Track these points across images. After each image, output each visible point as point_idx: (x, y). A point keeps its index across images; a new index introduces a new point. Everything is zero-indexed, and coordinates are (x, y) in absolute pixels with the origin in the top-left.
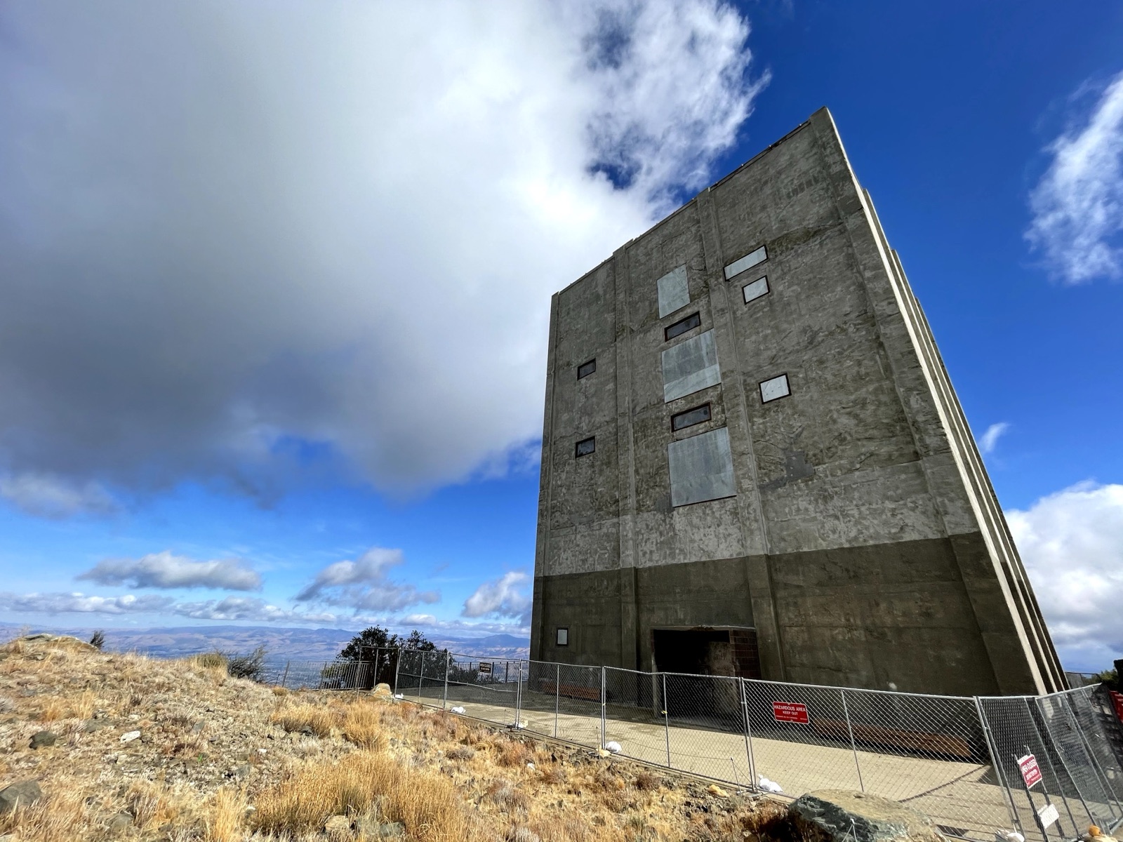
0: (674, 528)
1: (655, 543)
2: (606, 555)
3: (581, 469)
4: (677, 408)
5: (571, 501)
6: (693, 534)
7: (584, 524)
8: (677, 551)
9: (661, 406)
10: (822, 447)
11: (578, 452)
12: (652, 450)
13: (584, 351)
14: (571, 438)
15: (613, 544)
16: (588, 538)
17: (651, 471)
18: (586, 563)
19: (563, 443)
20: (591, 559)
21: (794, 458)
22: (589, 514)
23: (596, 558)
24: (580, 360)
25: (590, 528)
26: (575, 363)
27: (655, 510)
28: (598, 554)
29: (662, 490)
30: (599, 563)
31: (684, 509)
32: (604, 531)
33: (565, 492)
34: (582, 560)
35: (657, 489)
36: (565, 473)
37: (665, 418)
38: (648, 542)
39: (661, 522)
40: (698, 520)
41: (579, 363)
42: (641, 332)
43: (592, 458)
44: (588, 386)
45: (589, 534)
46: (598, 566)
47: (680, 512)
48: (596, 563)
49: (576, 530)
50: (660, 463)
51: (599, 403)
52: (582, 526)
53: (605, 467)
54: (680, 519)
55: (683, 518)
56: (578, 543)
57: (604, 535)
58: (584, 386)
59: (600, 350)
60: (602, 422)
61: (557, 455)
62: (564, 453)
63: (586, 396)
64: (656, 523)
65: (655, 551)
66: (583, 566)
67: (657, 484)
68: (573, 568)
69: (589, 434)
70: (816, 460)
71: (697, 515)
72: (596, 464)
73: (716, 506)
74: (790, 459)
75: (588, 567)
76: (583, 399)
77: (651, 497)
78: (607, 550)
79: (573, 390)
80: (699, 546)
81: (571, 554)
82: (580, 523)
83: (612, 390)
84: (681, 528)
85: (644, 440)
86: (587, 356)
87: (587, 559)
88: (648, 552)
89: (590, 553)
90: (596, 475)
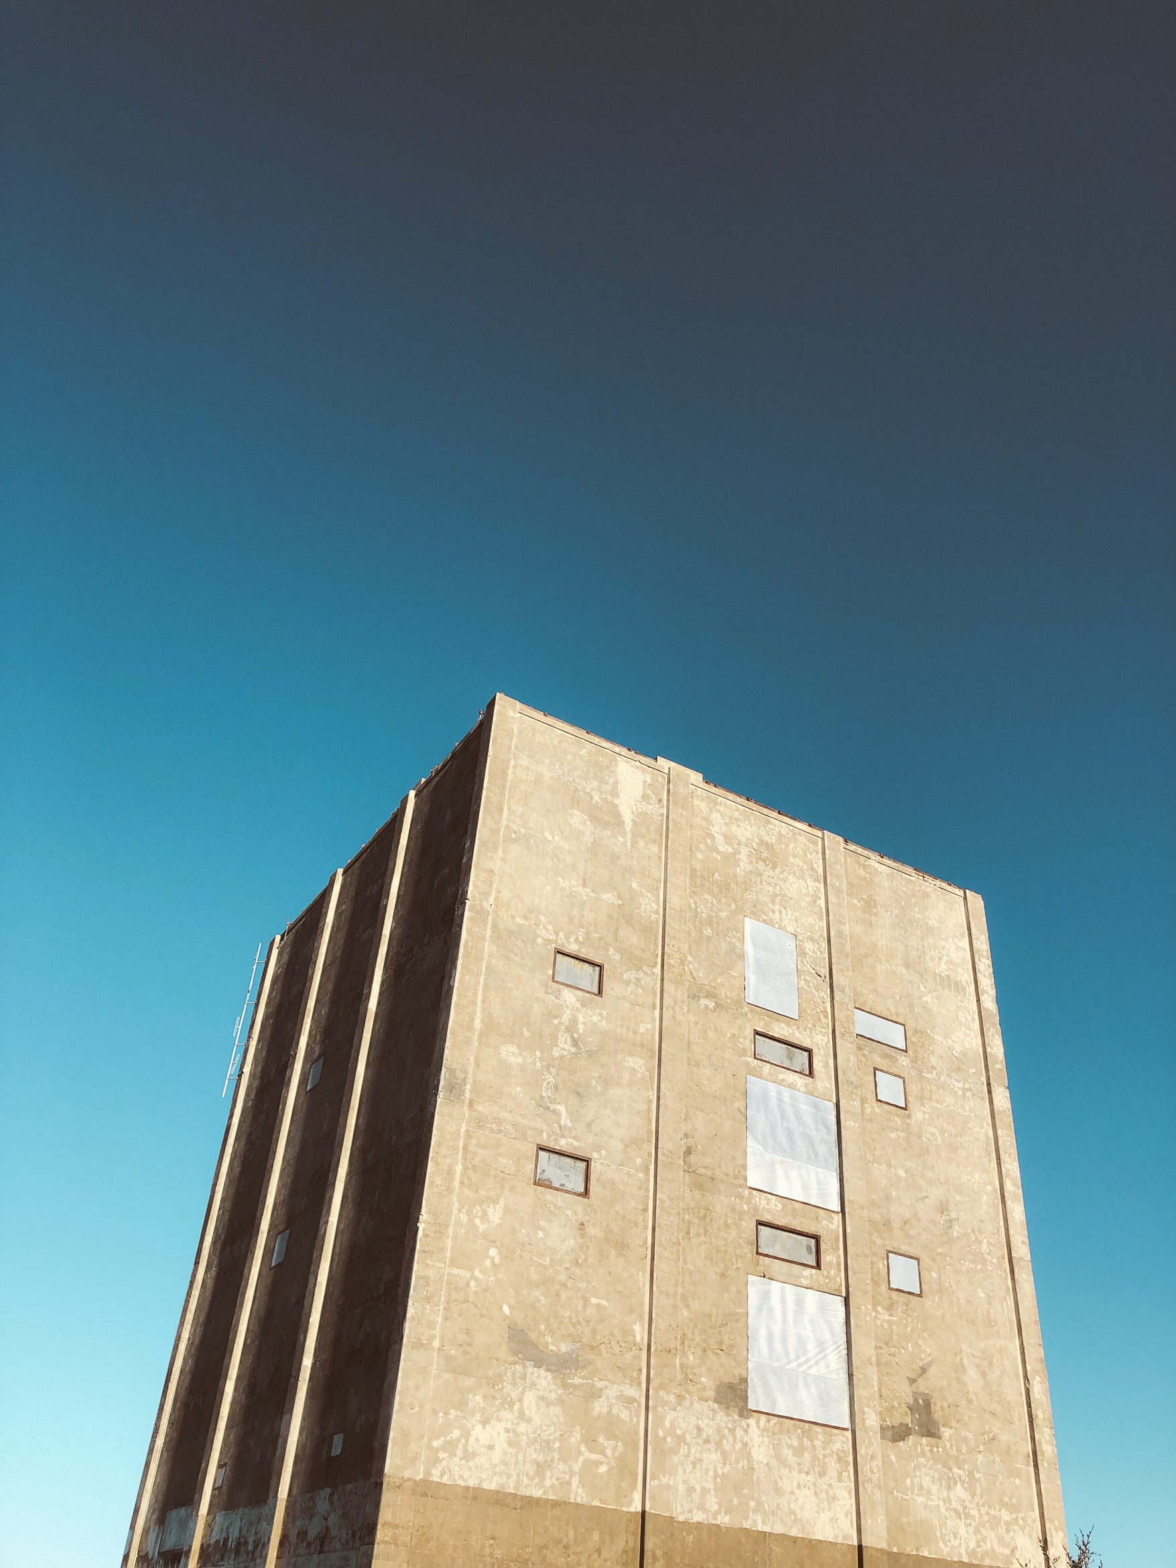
0: (749, 1454)
1: (711, 1473)
2: (603, 1469)
3: (550, 1221)
4: (769, 1211)
5: (513, 1293)
6: (780, 1478)
7: (548, 1370)
8: (752, 1504)
9: (741, 1186)
10: (950, 1401)
11: (539, 1171)
12: (717, 1270)
13: (576, 921)
14: (524, 1122)
15: (620, 1447)
16: (556, 1410)
17: (714, 1314)
18: (548, 1474)
19: (497, 1120)
20: (561, 1467)
21: (921, 1402)
22: (564, 1348)
23: (577, 1468)
24: (561, 935)
25: (565, 1386)
26: (547, 930)
27: (716, 1401)
28: (581, 1459)
29: (733, 1364)
30: (581, 1482)
31: (768, 1421)
32: (599, 1407)
33: (497, 1261)
34: (538, 1465)
35: (724, 1359)
36: (499, 1208)
37: (746, 1217)
38: (698, 1466)
39: (726, 1431)
40: (791, 1452)
41: (559, 941)
42: (709, 995)
43: (579, 1208)
44: (581, 1019)
45: (560, 1401)
46: (580, 1490)
47: (762, 1424)
48: (575, 1481)
49: (524, 1377)
50: (732, 1305)
51: (606, 1082)
52: (542, 1372)
53: (613, 1253)
54: (760, 1439)
55: (766, 1439)
56: (527, 1413)
57: (599, 1417)
58: (569, 1012)
59: (617, 957)
60: (611, 1137)
61: (478, 1145)
62: (501, 1150)
63: (575, 1043)
64: (719, 1430)
65: (713, 1492)
66: (537, 1480)
67: (724, 1348)
68: (509, 1477)
69: (576, 1143)
70: (944, 1416)
71: (789, 1441)
72: (591, 1231)
73: (819, 1436)
74: (916, 1400)
75: (552, 1487)
76: (564, 1044)
77: (709, 1370)
78: (606, 1456)
79: (537, 999)
80: (789, 1504)
81: (504, 1437)
82: (538, 1364)
83: (639, 1075)
84: (761, 1458)
85: (702, 1238)
86: (581, 939)
87: (549, 1464)
88: (698, 1488)
89: (560, 1449)
90: (590, 1260)
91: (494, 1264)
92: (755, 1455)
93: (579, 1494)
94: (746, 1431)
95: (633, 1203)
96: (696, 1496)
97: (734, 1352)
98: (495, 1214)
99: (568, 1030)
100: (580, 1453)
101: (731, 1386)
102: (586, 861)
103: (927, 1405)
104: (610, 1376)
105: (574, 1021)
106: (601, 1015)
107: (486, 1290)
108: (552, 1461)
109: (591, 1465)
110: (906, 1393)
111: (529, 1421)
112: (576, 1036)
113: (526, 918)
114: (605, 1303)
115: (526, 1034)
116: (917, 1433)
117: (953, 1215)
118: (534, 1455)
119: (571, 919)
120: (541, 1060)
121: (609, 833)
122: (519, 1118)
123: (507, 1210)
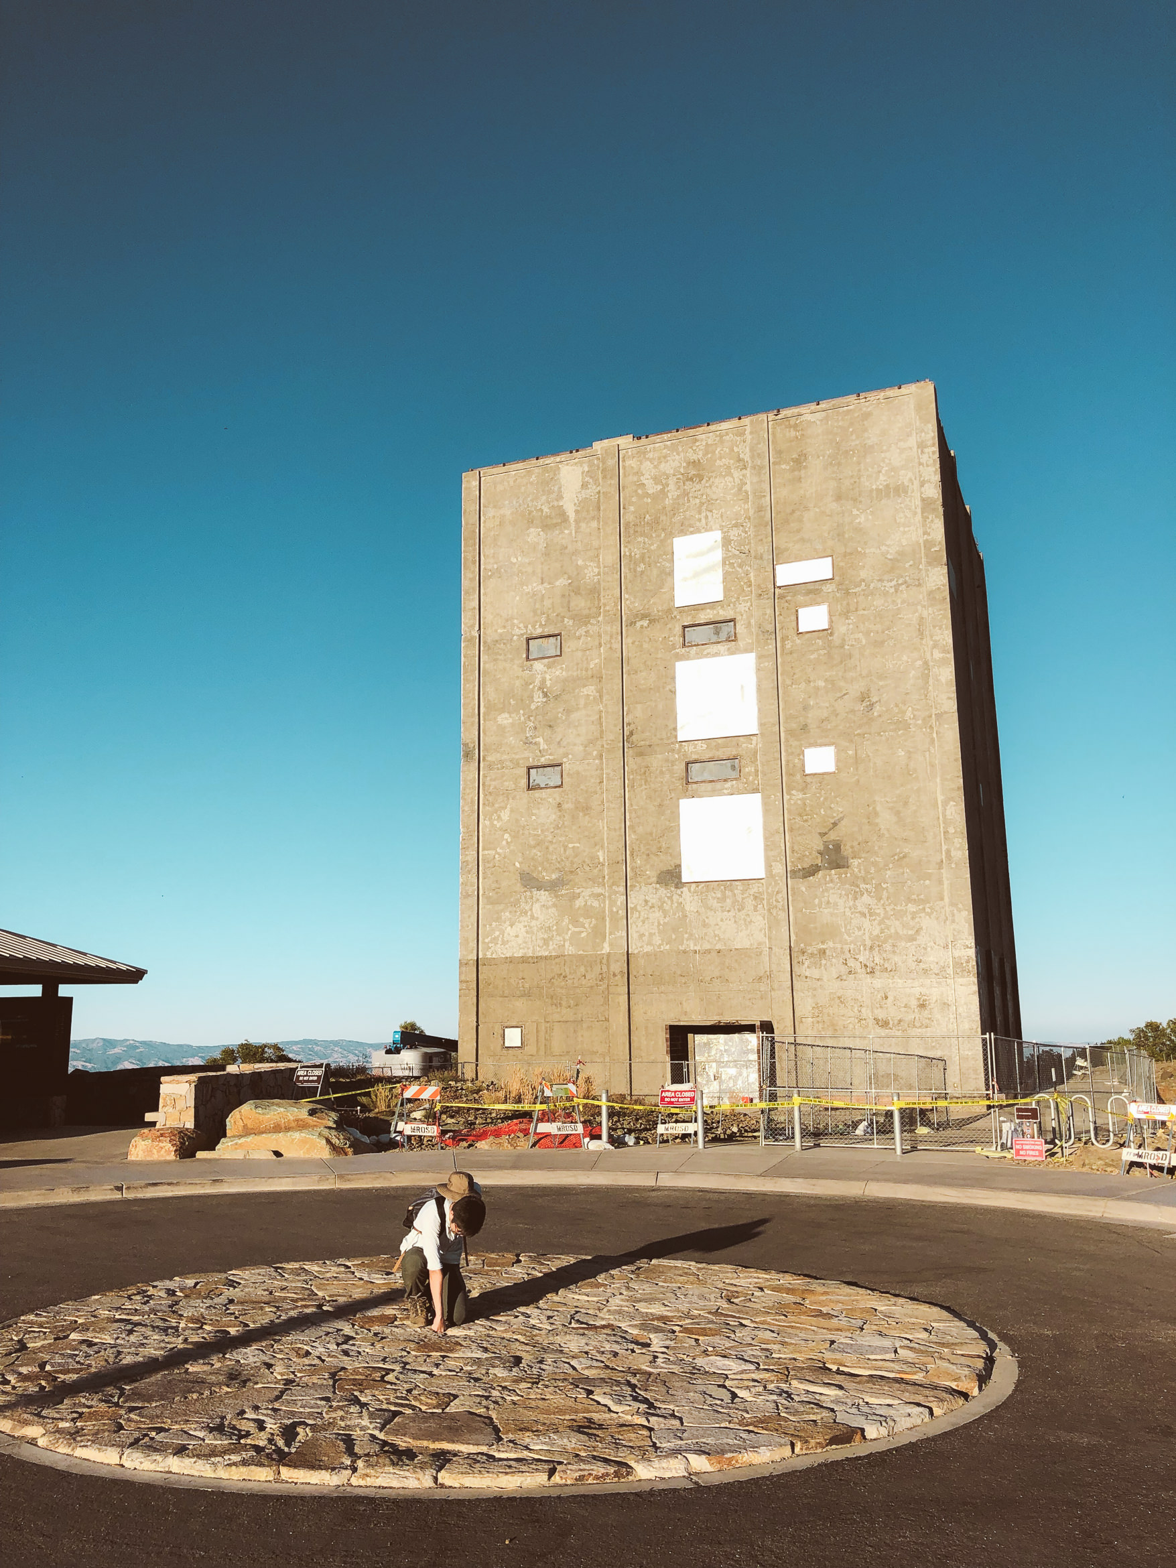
0: (683, 908)
2: (583, 935)
3: (539, 809)
4: (695, 753)
5: (520, 854)
6: (707, 918)
7: (545, 890)
8: (686, 936)
9: (672, 743)
10: (860, 839)
11: (531, 781)
12: (656, 804)
13: (539, 612)
14: (517, 757)
15: (594, 921)
16: (553, 910)
17: (654, 831)
18: (551, 943)
19: (501, 762)
20: (558, 938)
21: (831, 847)
22: (554, 877)
23: (567, 937)
24: (530, 627)
25: (557, 896)
26: (519, 628)
27: (658, 883)
28: (570, 932)
29: (670, 858)
30: (571, 944)
31: (698, 886)
32: (579, 903)
33: (509, 840)
34: (544, 939)
35: (662, 857)
36: (507, 811)
37: (677, 763)
38: (646, 922)
39: (666, 898)
40: (715, 901)
41: (529, 632)
42: (644, 617)
43: (557, 796)
44: (548, 677)
45: (555, 905)
46: (570, 948)
47: (692, 889)
48: (567, 944)
49: (532, 898)
50: (668, 823)
51: (568, 712)
52: (542, 892)
53: (581, 814)
54: (692, 898)
55: (696, 898)
56: (535, 915)
57: (579, 908)
58: (539, 676)
59: (571, 623)
60: (575, 745)
61: (491, 780)
62: (505, 778)
63: (545, 695)
64: (660, 899)
65: (657, 934)
66: (545, 947)
67: (662, 850)
68: (528, 949)
69: (551, 757)
70: (852, 852)
71: (714, 895)
72: (565, 806)
73: (739, 887)
74: (826, 847)
75: (554, 949)
76: (538, 698)
77: (652, 866)
78: (585, 928)
79: (518, 677)
80: (714, 931)
81: (523, 930)
82: (539, 889)
83: (591, 698)
84: (692, 909)
85: (644, 787)
86: (543, 623)
87: (551, 938)
88: (647, 934)
89: (556, 930)
90: (566, 823)
91: (508, 843)
92: (687, 908)
93: (570, 949)
94: (680, 896)
95: (593, 780)
96: (645, 939)
97: (670, 851)
98: (505, 815)
99: (540, 688)
100: (569, 929)
101: (669, 872)
102: (542, 564)
103: (838, 847)
104: (584, 885)
105: (543, 681)
106: (562, 668)
107: (504, 858)
108: (553, 936)
109: (574, 933)
110: (818, 844)
111: (537, 919)
112: (545, 690)
113: (504, 627)
114: (578, 845)
115: (512, 702)
116: (827, 869)
117: (874, 699)
118: (540, 935)
119: (535, 612)
120: (524, 715)
121: (557, 532)
122: (514, 756)
123: (512, 811)
